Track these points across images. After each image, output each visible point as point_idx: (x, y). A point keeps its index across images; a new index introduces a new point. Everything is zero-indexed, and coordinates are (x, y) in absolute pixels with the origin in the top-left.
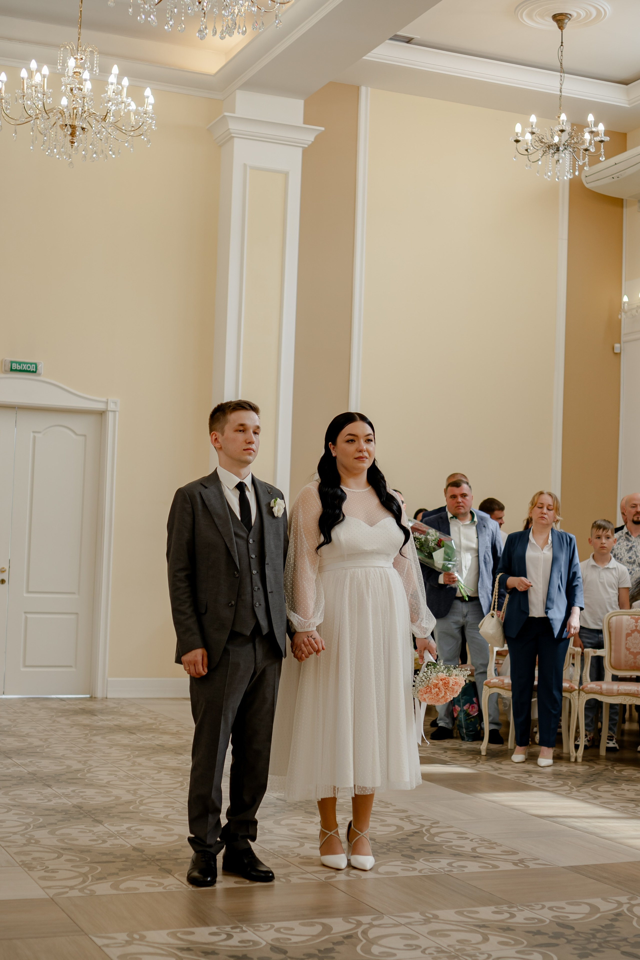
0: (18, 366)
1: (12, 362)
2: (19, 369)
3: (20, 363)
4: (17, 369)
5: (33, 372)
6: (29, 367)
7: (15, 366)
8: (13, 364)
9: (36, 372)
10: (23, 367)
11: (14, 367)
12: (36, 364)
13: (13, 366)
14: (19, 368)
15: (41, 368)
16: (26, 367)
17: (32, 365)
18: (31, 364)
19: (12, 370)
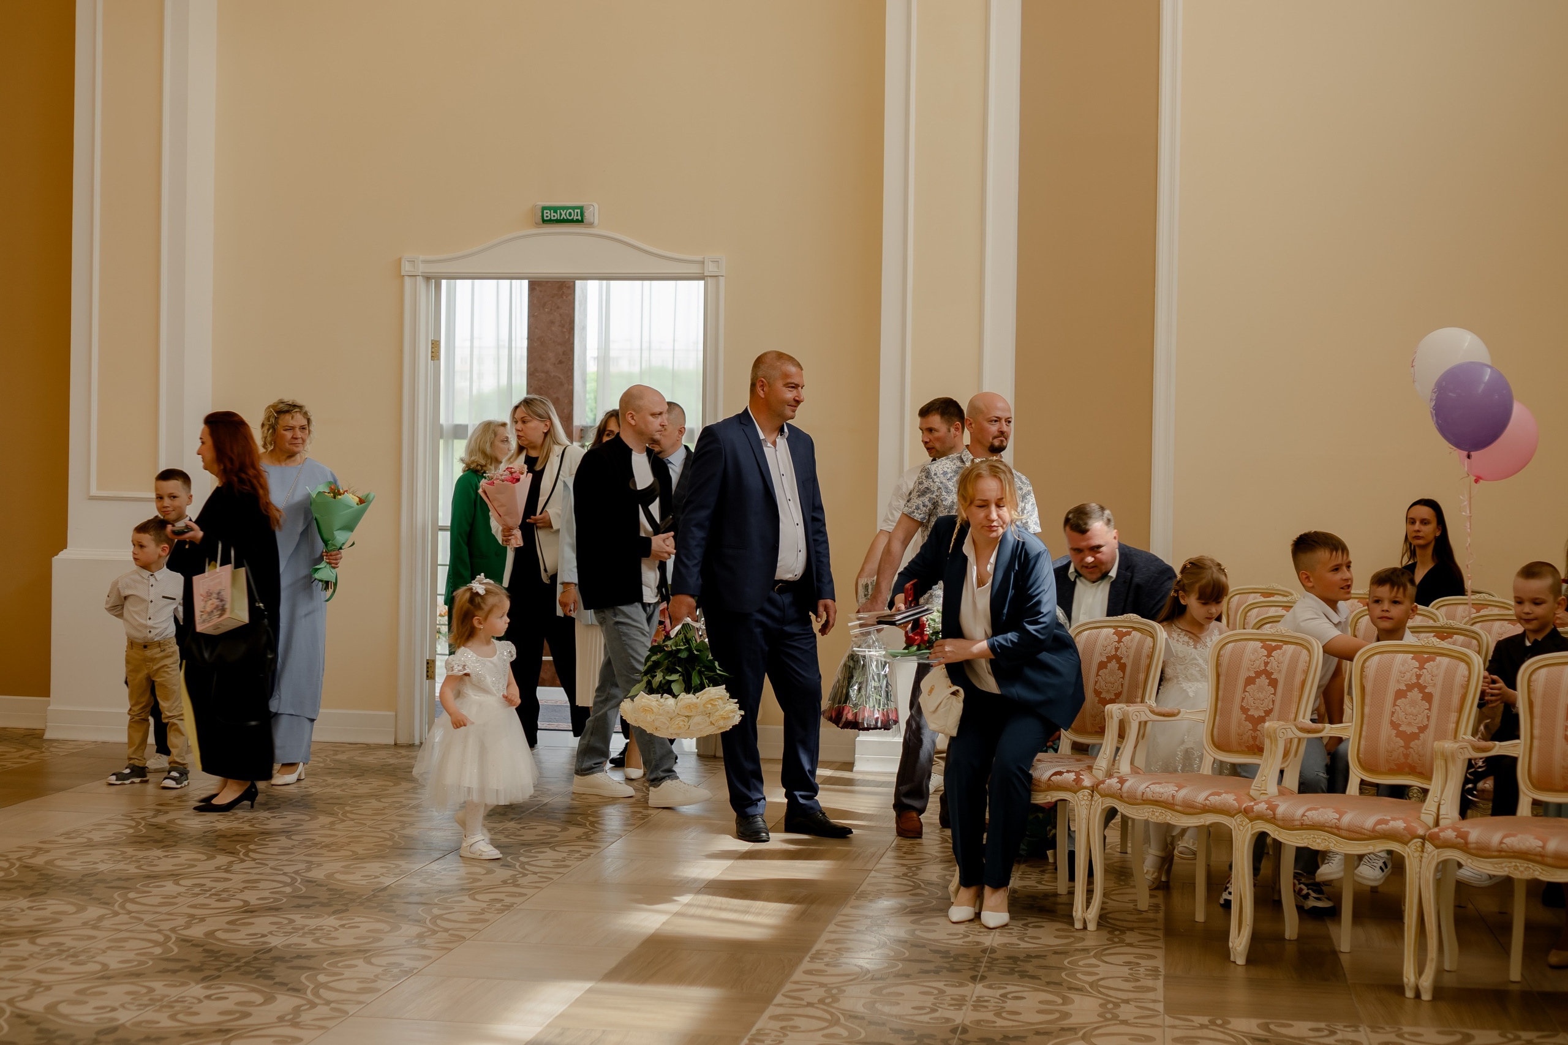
0: (553, 214)
1: (544, 208)
2: (555, 218)
3: (555, 209)
4: (552, 218)
5: (577, 221)
6: (570, 214)
7: (548, 215)
8: (545, 211)
9: (582, 221)
10: (561, 214)
11: (547, 217)
12: (581, 208)
13: (545, 215)
14: (554, 216)
15: (593, 214)
16: (566, 214)
17: (576, 211)
18: (574, 208)
19: (544, 221)
